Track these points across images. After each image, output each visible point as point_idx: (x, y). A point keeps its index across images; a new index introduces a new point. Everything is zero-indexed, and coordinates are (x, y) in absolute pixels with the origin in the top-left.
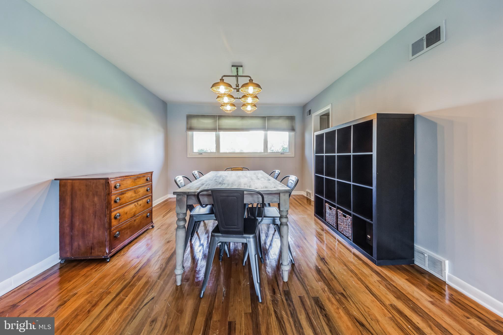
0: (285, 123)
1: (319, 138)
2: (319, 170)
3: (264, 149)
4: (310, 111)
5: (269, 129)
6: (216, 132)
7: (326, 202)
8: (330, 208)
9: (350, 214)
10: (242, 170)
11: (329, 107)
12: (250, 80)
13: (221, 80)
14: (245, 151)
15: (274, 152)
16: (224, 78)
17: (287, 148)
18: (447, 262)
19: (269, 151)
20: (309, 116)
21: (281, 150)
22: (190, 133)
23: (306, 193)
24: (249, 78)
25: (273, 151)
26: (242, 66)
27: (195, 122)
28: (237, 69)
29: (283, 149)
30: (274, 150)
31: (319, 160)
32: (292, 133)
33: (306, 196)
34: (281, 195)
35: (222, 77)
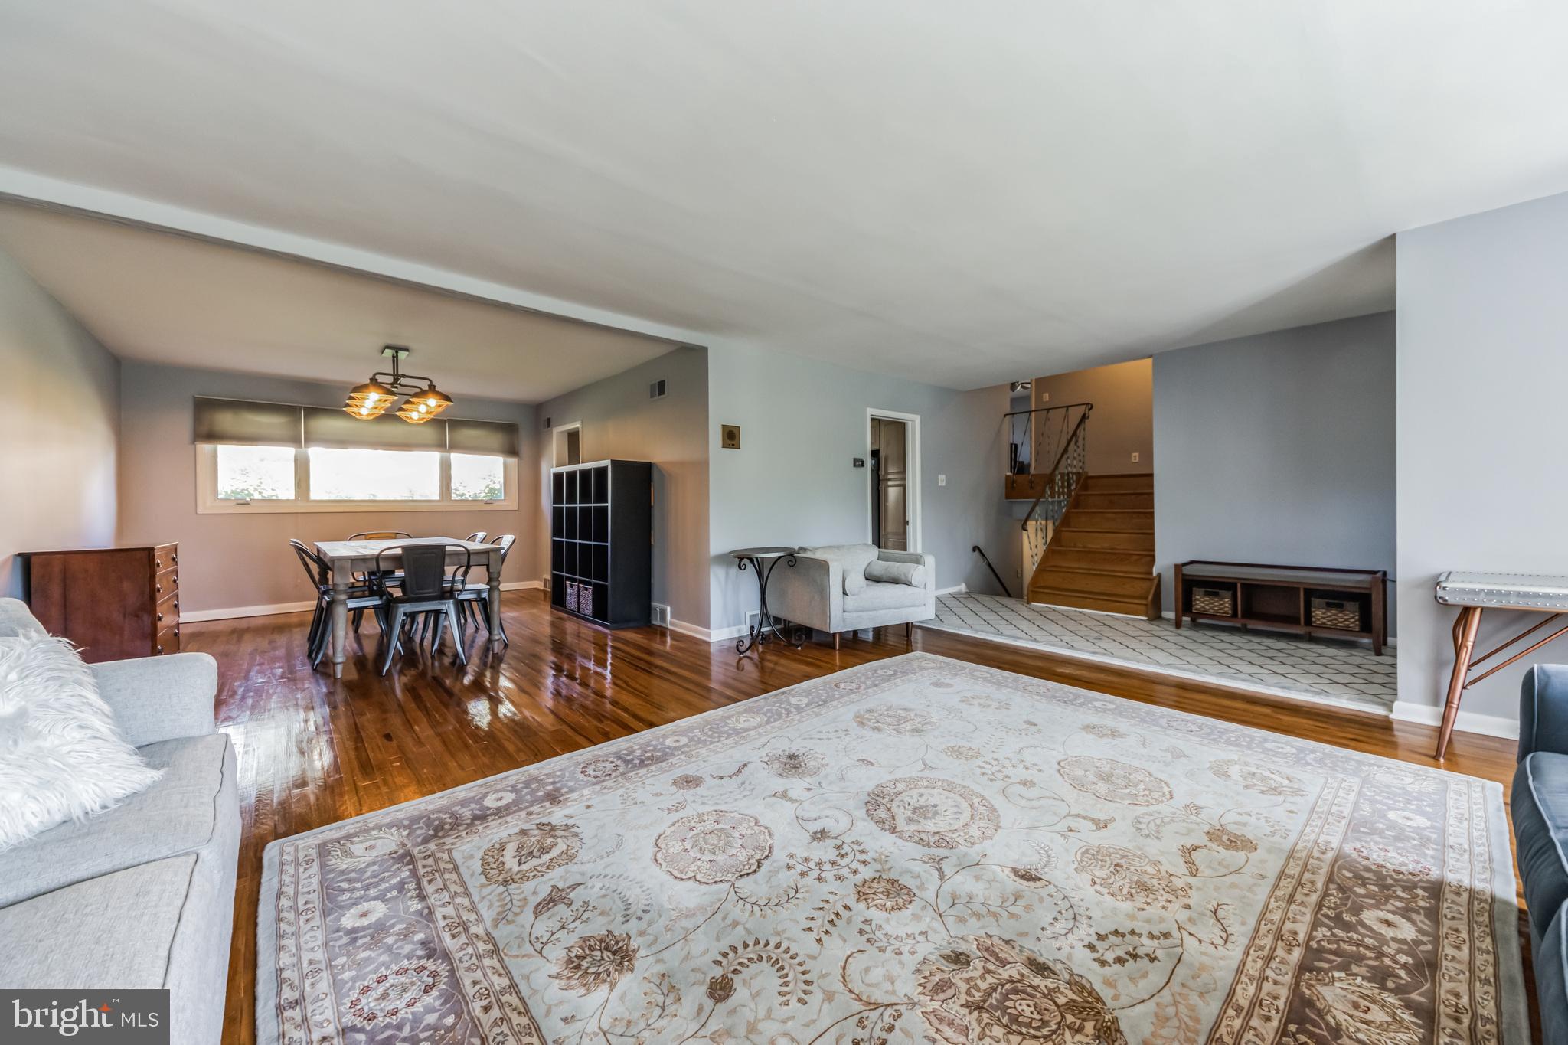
0: (496, 439)
1: (558, 477)
2: (557, 530)
3: (442, 494)
4: (549, 420)
5: (455, 447)
6: (299, 450)
7: (568, 579)
8: (571, 586)
9: (589, 584)
10: (395, 538)
11: (576, 425)
12: (429, 386)
13: (371, 379)
14: (380, 497)
15: (466, 501)
16: (377, 377)
17: (499, 491)
18: (669, 609)
19: (454, 497)
20: (546, 429)
21: (485, 495)
22: (204, 448)
23: (542, 583)
24: (429, 383)
25: (462, 495)
26: (406, 350)
27: (225, 420)
28: (397, 352)
29: (491, 491)
30: (465, 492)
31: (557, 514)
32: (512, 461)
33: (542, 588)
34: (491, 554)
35: (375, 375)
